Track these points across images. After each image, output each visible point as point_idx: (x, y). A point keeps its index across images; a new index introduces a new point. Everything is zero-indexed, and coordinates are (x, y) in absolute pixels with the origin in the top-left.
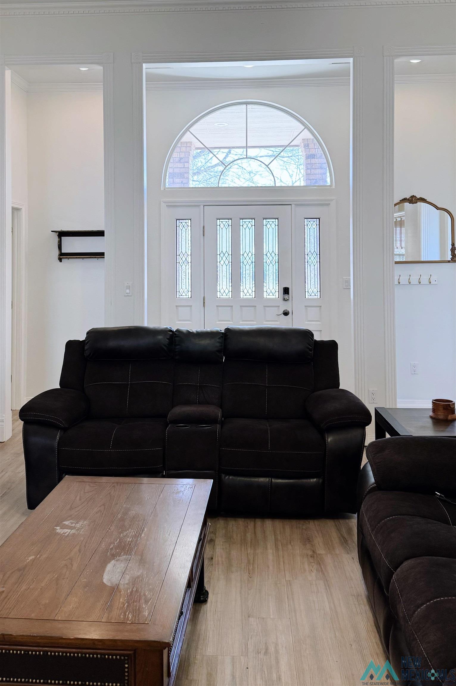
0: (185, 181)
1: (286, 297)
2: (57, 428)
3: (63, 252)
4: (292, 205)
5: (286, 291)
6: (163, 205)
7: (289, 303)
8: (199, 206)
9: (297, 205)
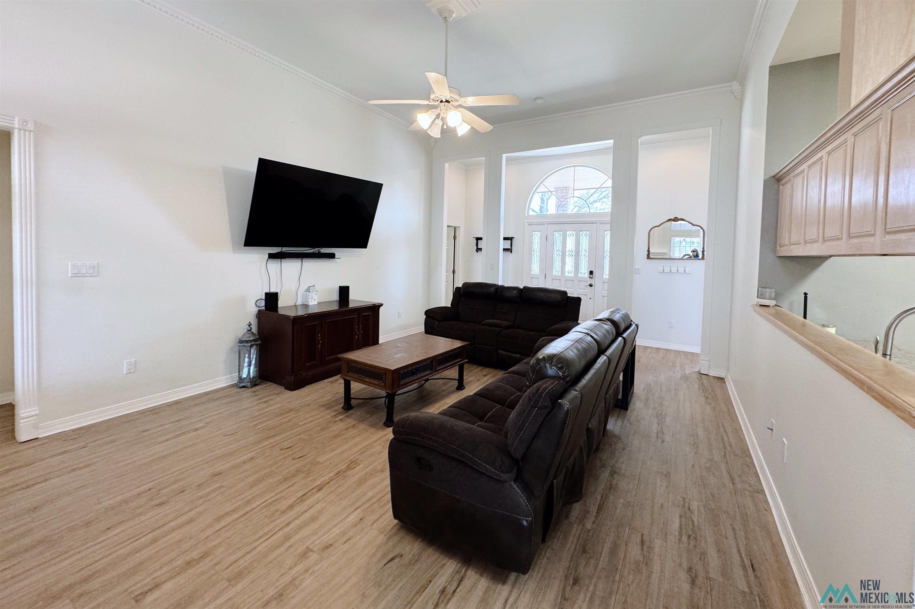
0: (565, 209)
1: (591, 276)
2: (437, 320)
3: (479, 247)
4: (598, 224)
5: (591, 273)
6: (526, 224)
7: (593, 280)
8: (545, 224)
9: (600, 223)
